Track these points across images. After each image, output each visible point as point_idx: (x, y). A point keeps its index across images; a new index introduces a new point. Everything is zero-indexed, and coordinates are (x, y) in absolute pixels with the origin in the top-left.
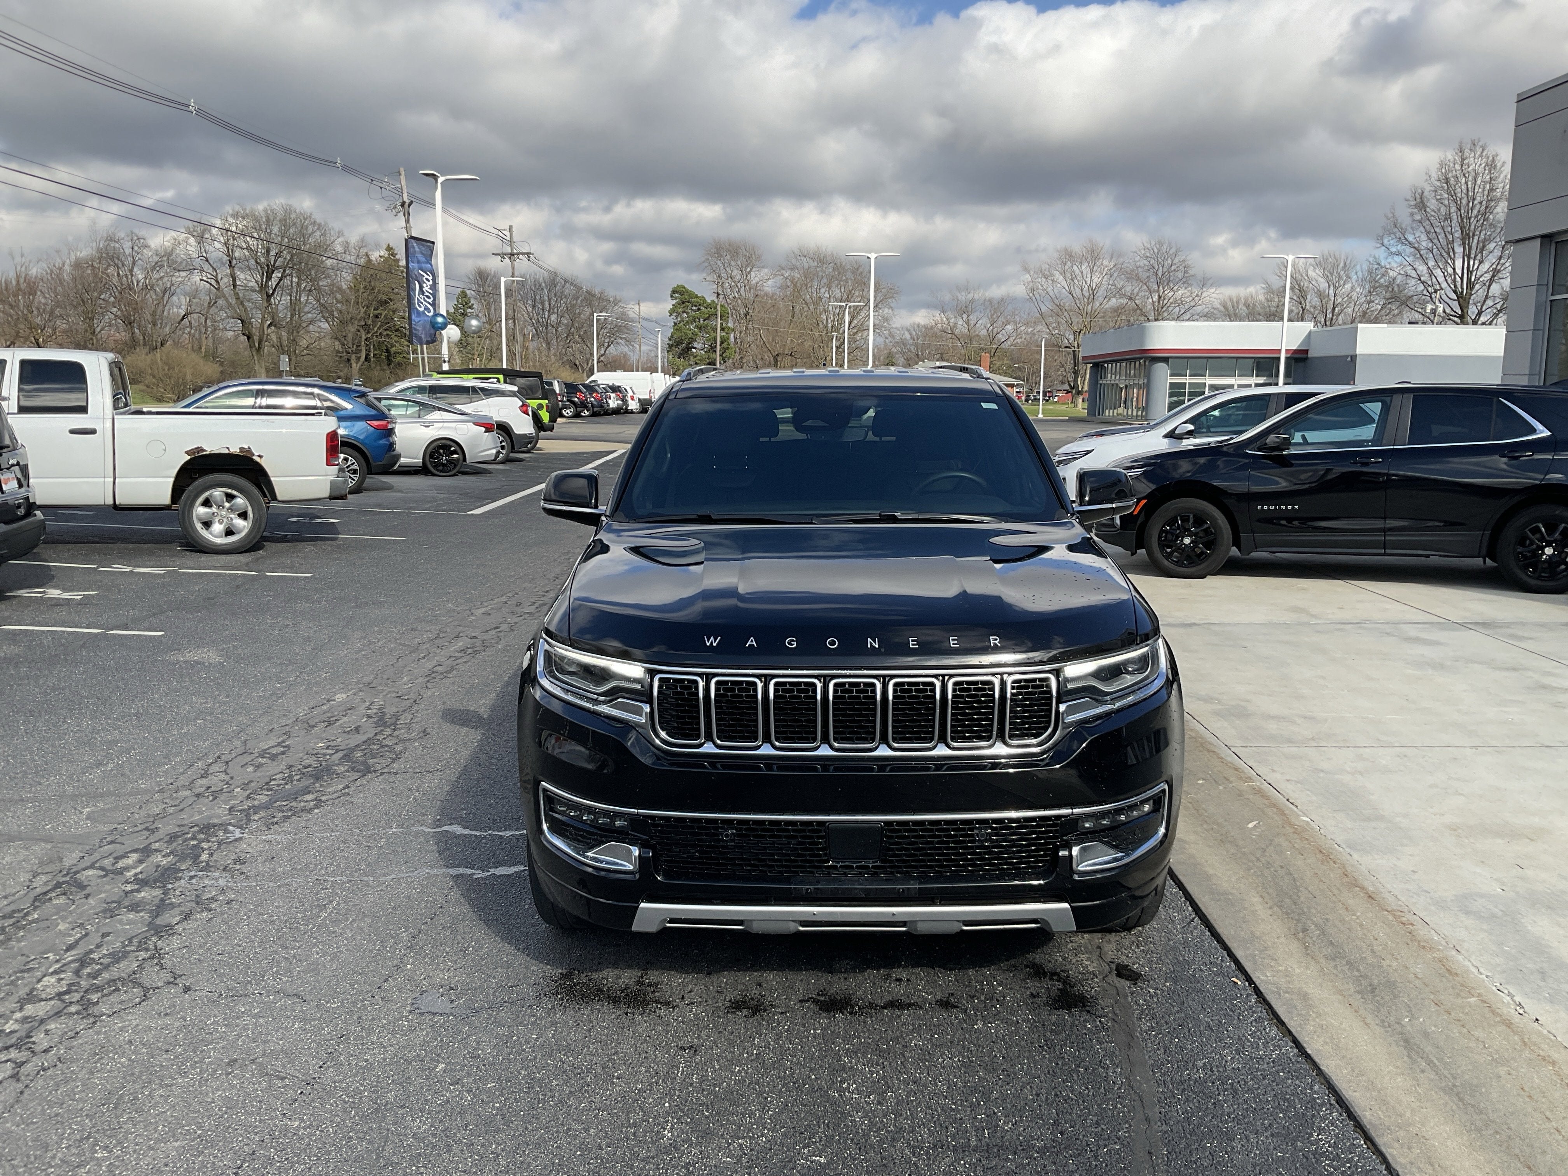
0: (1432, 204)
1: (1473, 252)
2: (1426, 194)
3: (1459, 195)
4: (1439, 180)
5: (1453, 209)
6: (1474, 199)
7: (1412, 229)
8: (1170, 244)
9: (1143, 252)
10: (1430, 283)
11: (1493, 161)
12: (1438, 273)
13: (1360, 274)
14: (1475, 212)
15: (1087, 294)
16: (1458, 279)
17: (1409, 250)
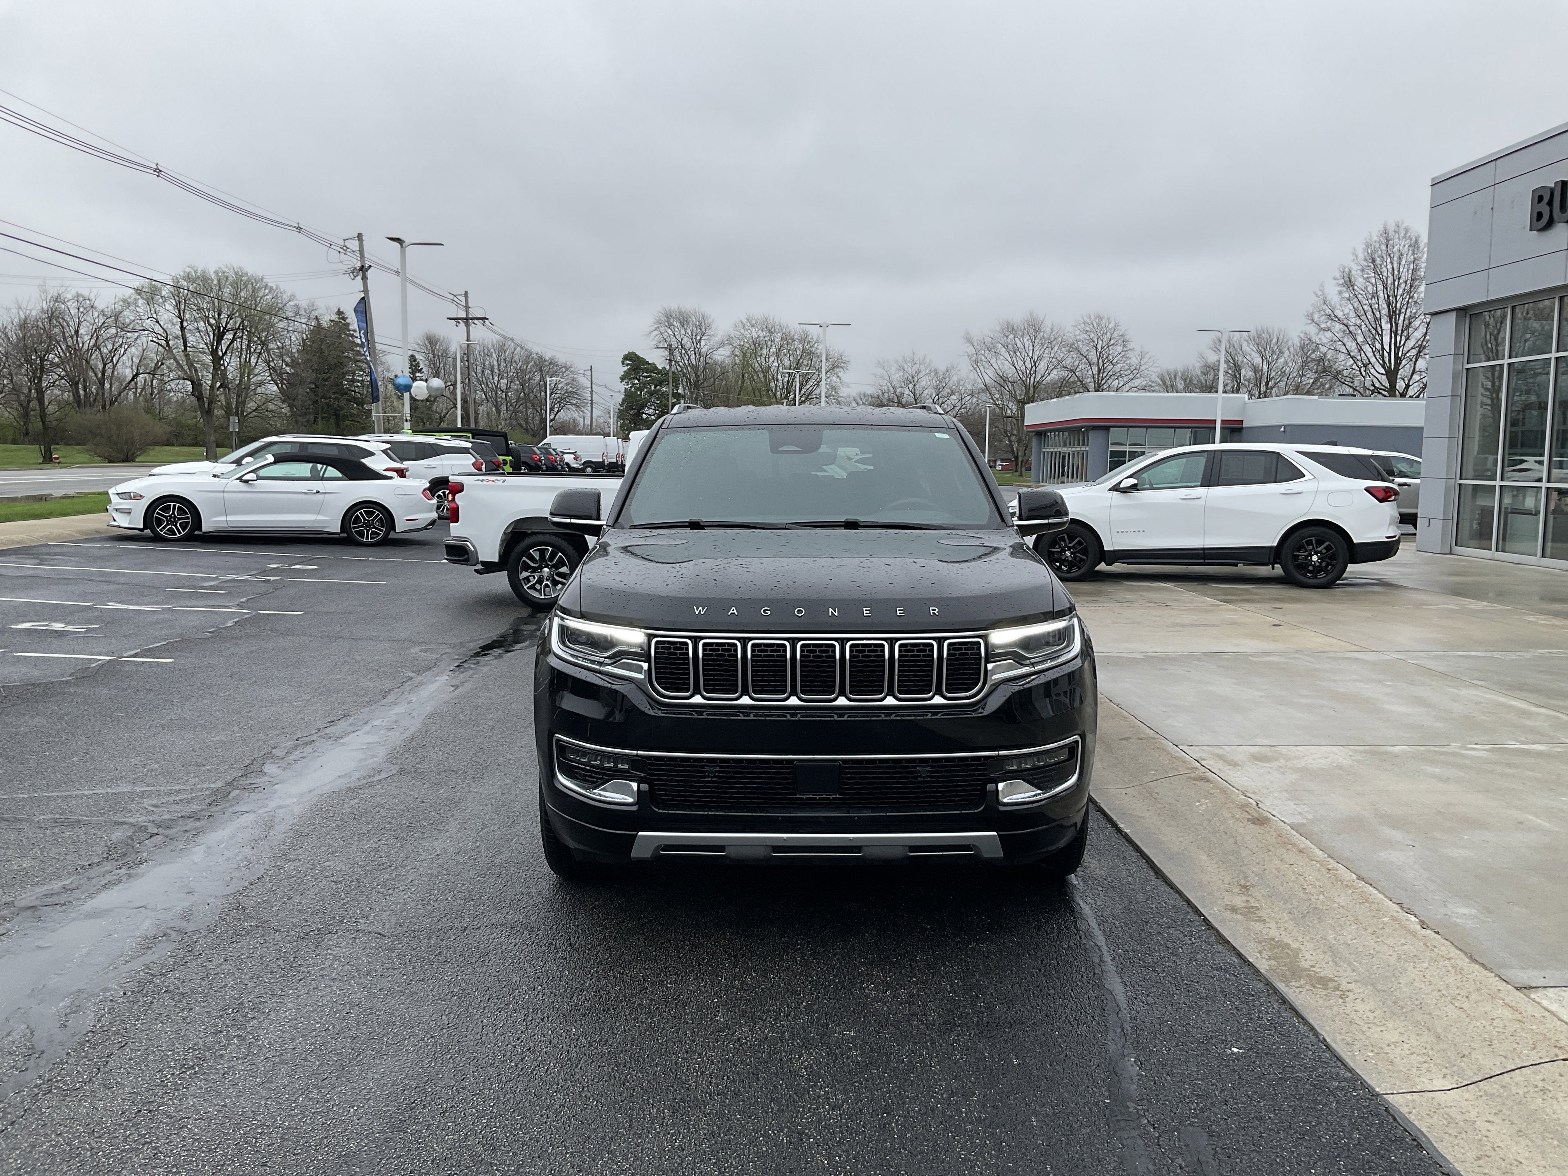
0: (1359, 282)
1: (1400, 328)
2: (1353, 272)
3: (1385, 274)
4: (1365, 260)
5: (1380, 287)
6: (1399, 278)
7: (1341, 306)
8: (1108, 319)
9: (1083, 326)
10: (1359, 358)
11: (1416, 242)
12: (1367, 348)
13: (1292, 349)
14: (1401, 291)
15: (1029, 366)
16: (1386, 354)
17: (1338, 326)
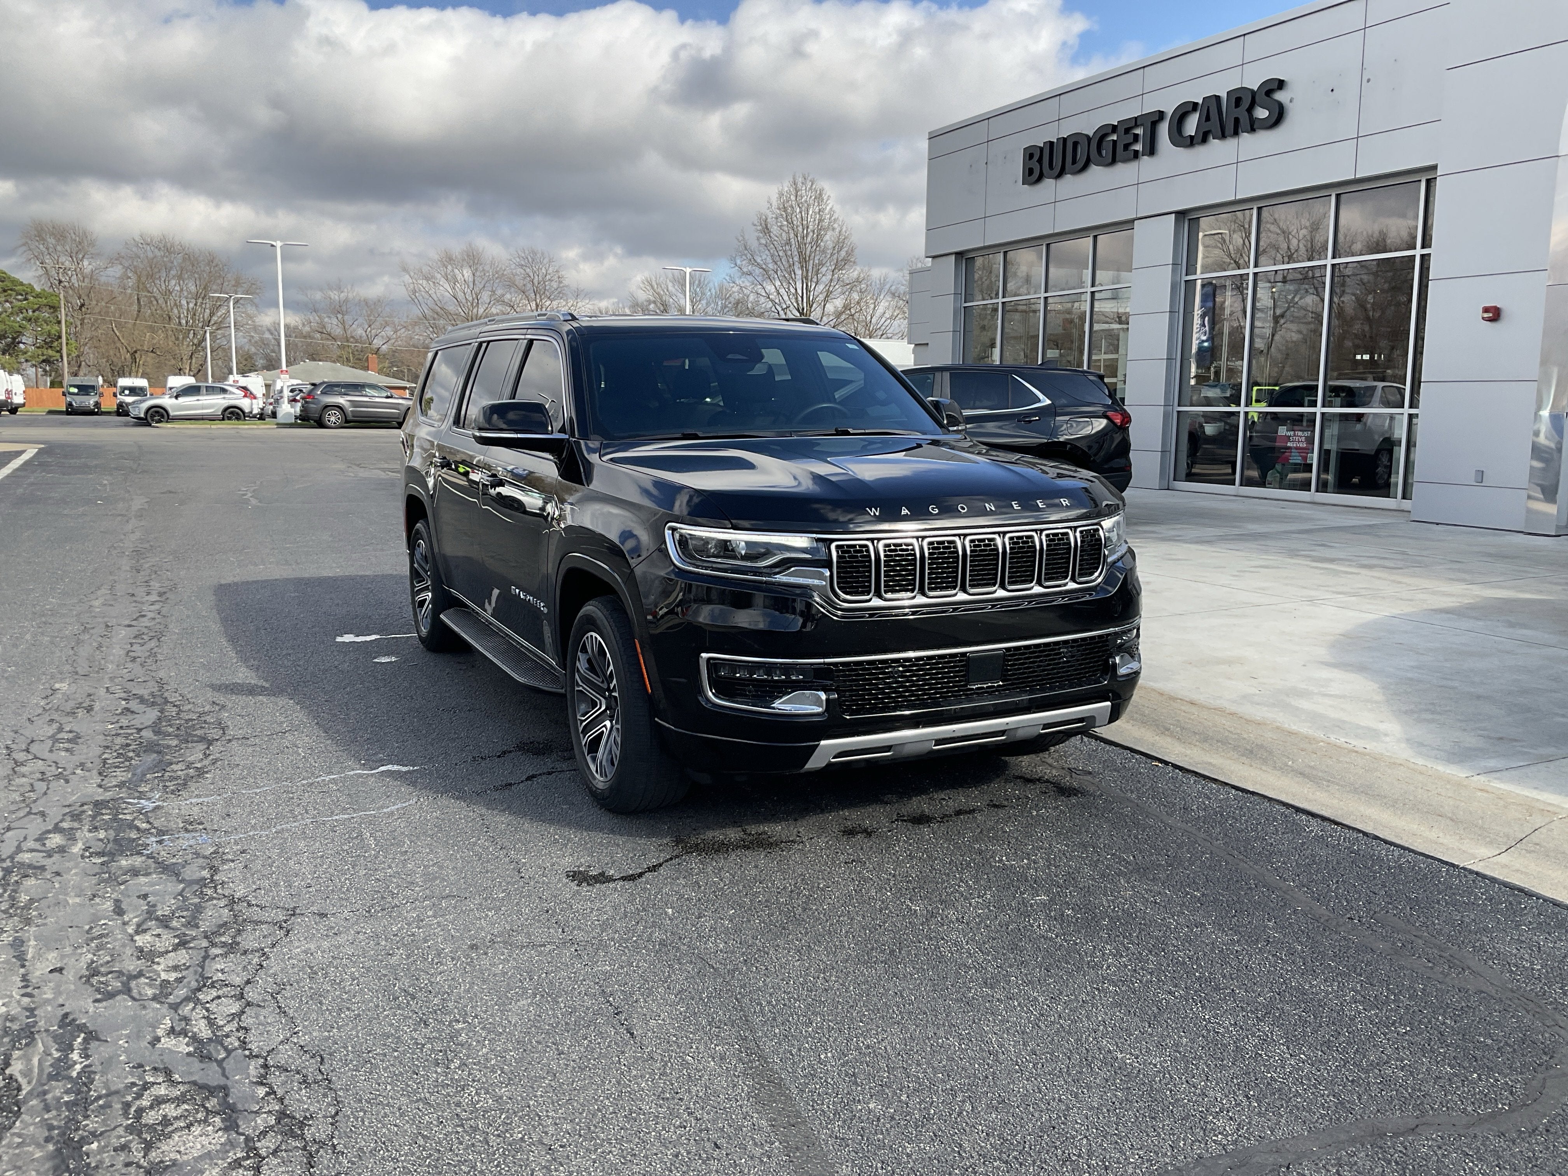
0: (775, 230)
1: (810, 274)
2: (769, 220)
3: (795, 223)
4: (779, 209)
5: (792, 235)
6: (808, 227)
7: (759, 251)
8: (543, 254)
9: (518, 260)
10: (777, 301)
11: (820, 194)
12: (782, 291)
13: (713, 291)
14: (809, 239)
15: (470, 299)
16: (800, 299)
17: (758, 271)
